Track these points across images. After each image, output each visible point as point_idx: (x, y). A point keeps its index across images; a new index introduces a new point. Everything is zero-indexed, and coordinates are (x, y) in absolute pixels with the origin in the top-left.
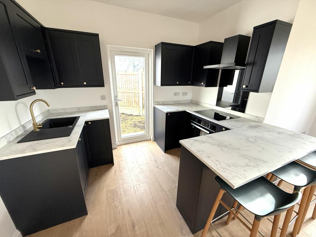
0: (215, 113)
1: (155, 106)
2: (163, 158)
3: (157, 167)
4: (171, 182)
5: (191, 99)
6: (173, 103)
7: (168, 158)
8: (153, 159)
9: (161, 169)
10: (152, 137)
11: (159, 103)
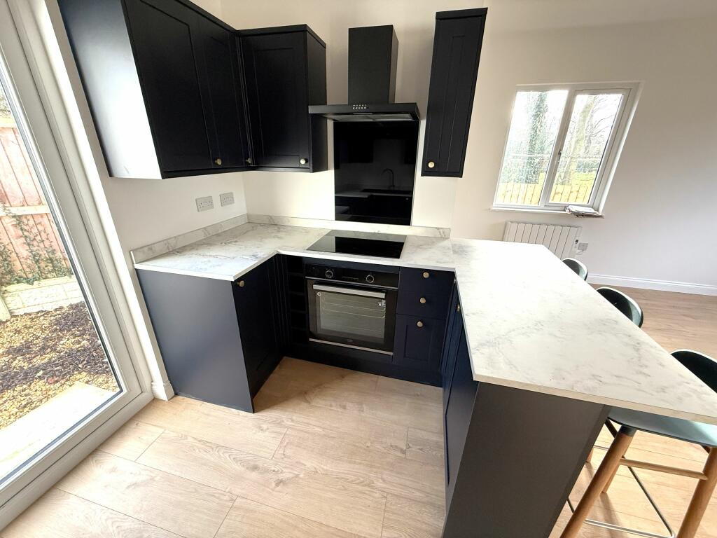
0: (336, 238)
1: (138, 266)
2: (267, 433)
3: (279, 482)
4: (361, 492)
5: (245, 212)
6: (201, 236)
7: (280, 424)
8: (238, 467)
9: (297, 476)
10: (160, 387)
11: (151, 249)
